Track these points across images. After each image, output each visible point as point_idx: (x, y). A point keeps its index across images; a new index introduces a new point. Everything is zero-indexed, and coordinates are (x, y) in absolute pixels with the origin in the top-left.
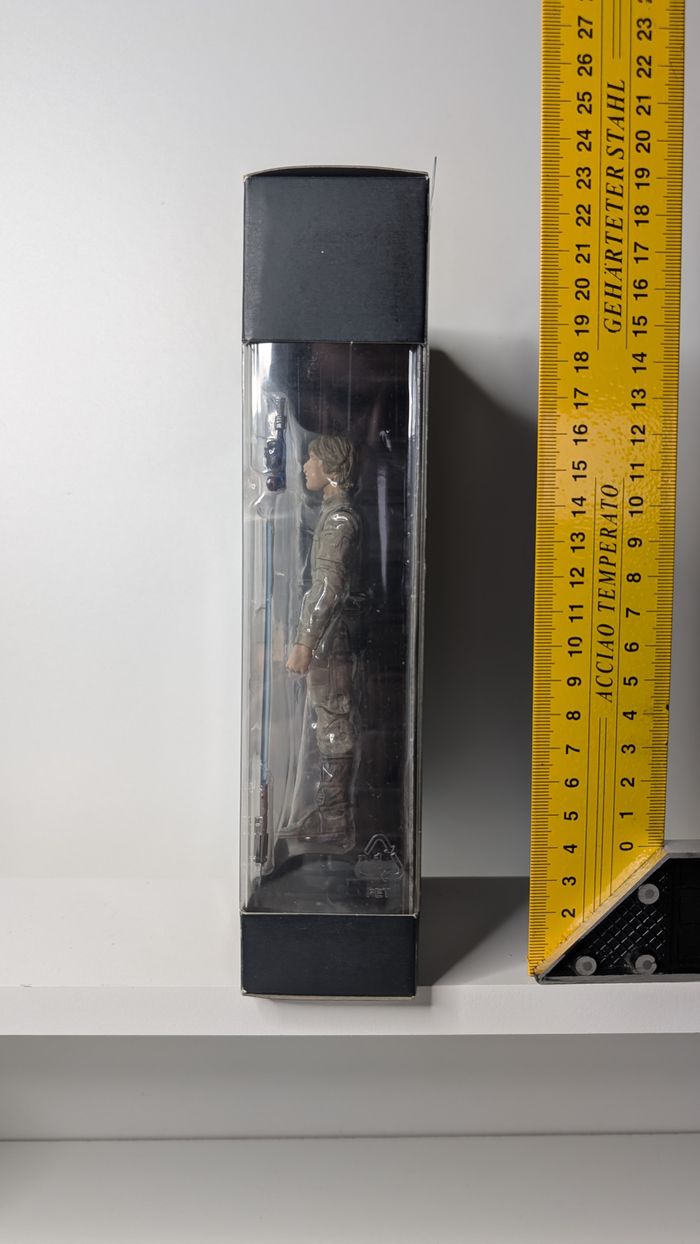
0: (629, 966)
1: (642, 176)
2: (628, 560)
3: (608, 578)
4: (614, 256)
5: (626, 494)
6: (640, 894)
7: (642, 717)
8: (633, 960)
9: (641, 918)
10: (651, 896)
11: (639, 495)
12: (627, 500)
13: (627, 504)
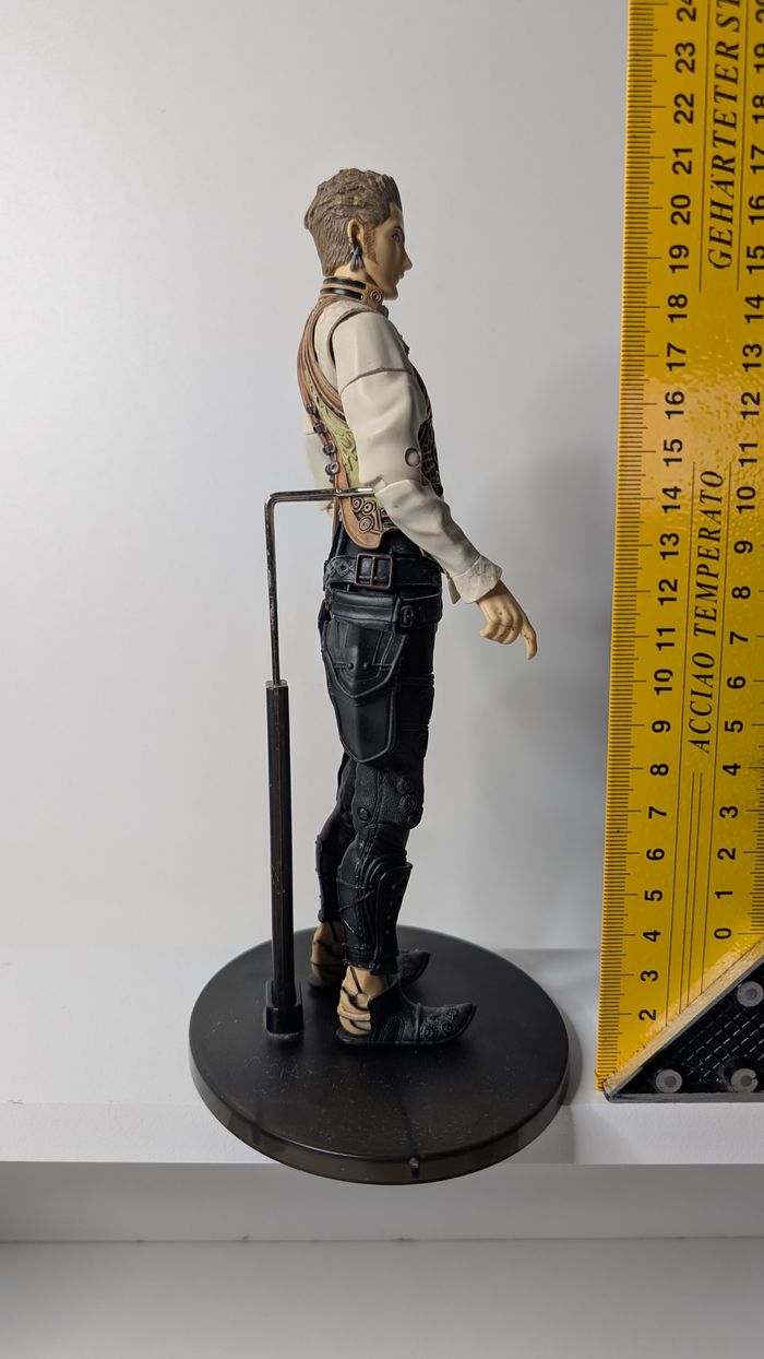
0: (723, 1082)
1: (762, 55)
2: (734, 570)
3: (707, 592)
4: (723, 164)
5: (733, 484)
6: (739, 993)
7: (747, 772)
8: (729, 1075)
9: (739, 1022)
10: (753, 997)
11: (750, 485)
12: (734, 492)
13: (734, 496)
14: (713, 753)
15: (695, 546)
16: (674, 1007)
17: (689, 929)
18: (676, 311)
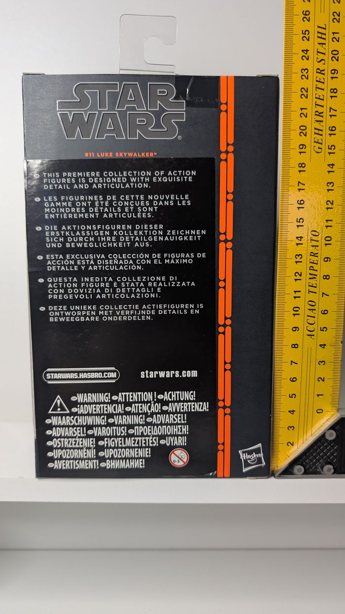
0: (320, 470)
1: (334, 73)
2: (323, 268)
3: (313, 277)
4: (319, 114)
5: (323, 235)
6: (326, 435)
7: (329, 347)
8: (322, 468)
9: (326, 447)
10: (332, 436)
11: (330, 236)
12: (323, 238)
13: (323, 240)
14: (315, 339)
15: (308, 259)
16: (301, 441)
17: (306, 409)
18: (301, 169)
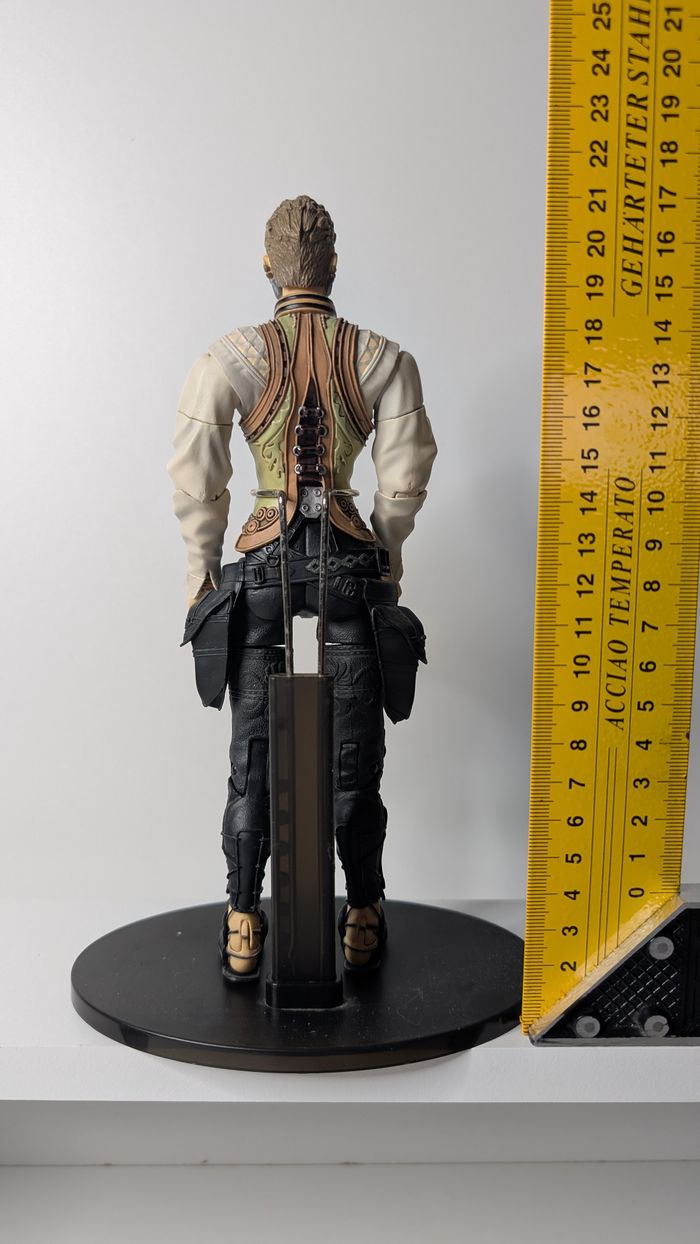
0: (638, 1026)
1: (671, 105)
2: (646, 566)
3: (621, 585)
4: (634, 203)
5: (644, 488)
6: (651, 948)
7: (658, 746)
8: (643, 1021)
9: (652, 973)
10: (664, 950)
11: (659, 490)
12: (645, 496)
13: (645, 500)
14: (627, 729)
15: (610, 545)
16: (593, 959)
17: (606, 889)
18: (593, 333)
